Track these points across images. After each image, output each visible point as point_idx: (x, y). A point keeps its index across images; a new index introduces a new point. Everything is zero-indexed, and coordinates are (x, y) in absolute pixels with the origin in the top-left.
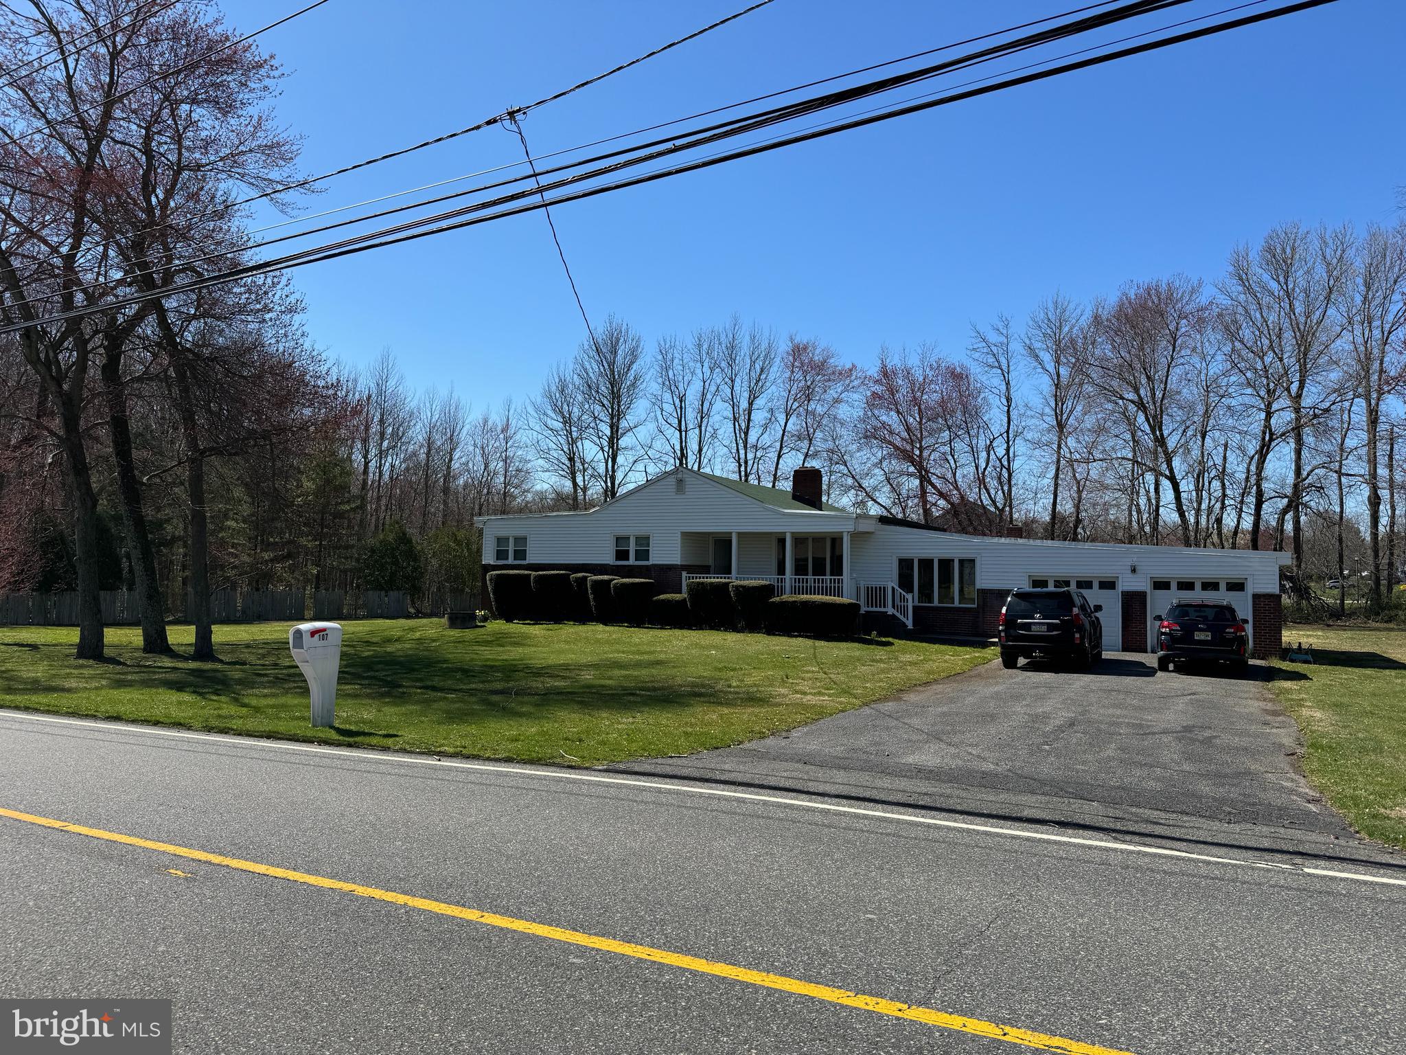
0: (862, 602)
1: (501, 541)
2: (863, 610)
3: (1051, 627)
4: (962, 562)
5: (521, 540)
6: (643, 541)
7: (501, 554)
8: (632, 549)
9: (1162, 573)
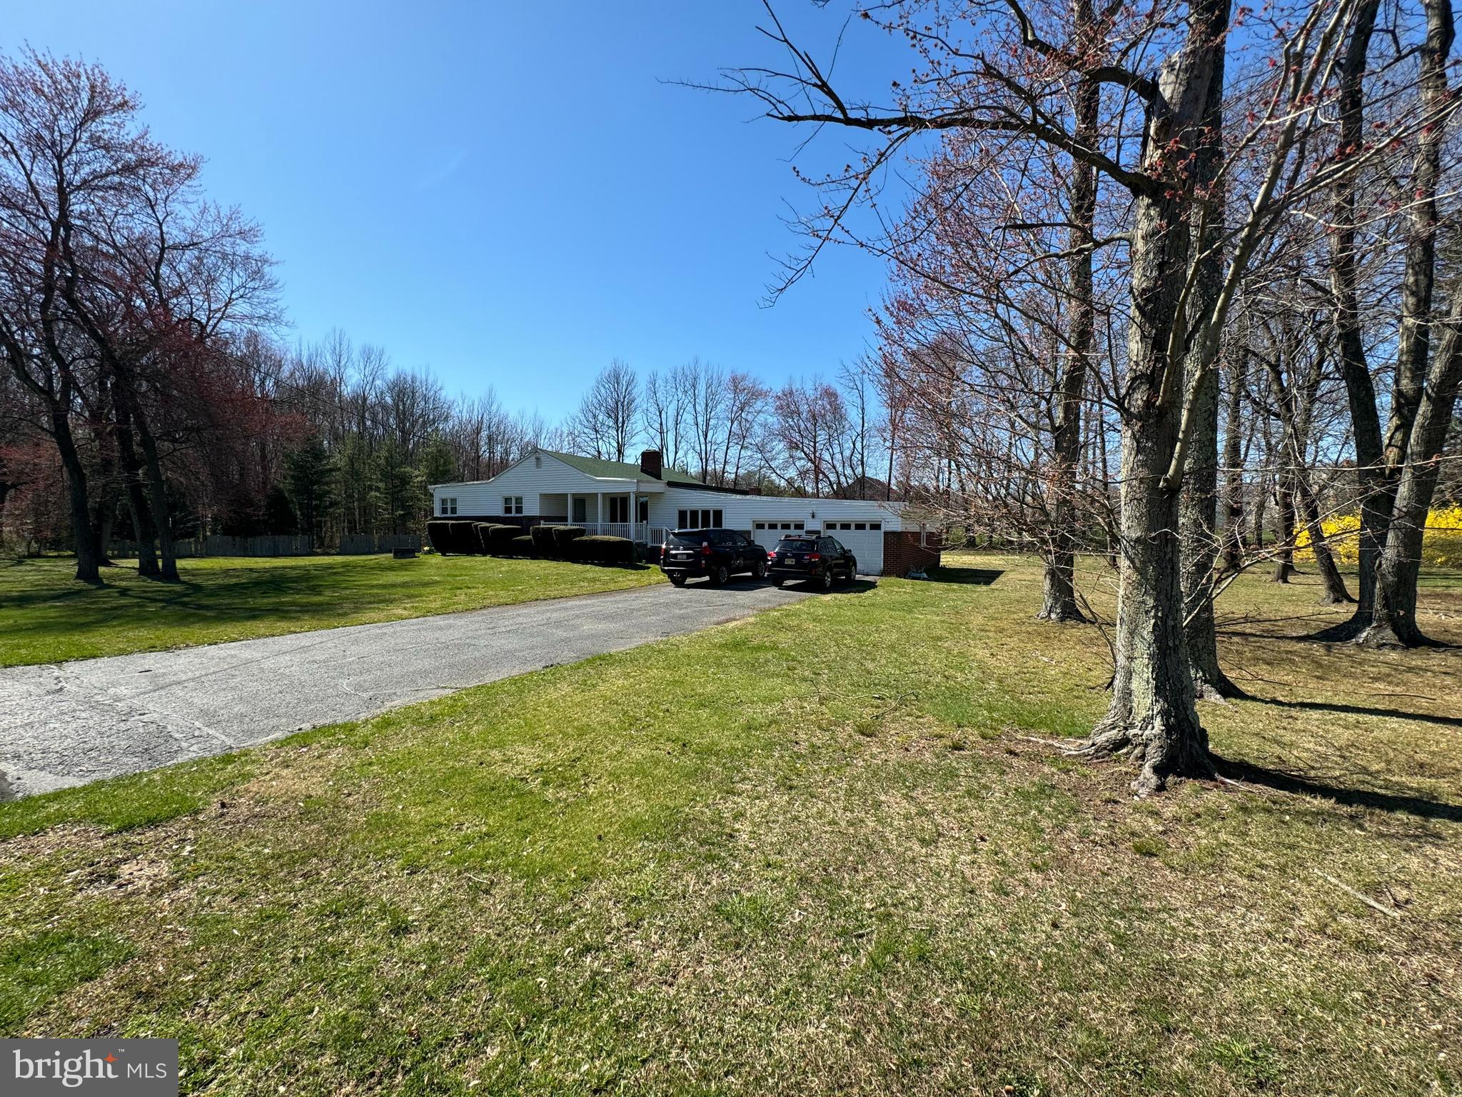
0: (649, 540)
1: (444, 501)
2: (650, 545)
3: (689, 556)
4: (715, 512)
5: (454, 501)
6: (519, 500)
7: (444, 510)
8: (513, 506)
9: (832, 518)
